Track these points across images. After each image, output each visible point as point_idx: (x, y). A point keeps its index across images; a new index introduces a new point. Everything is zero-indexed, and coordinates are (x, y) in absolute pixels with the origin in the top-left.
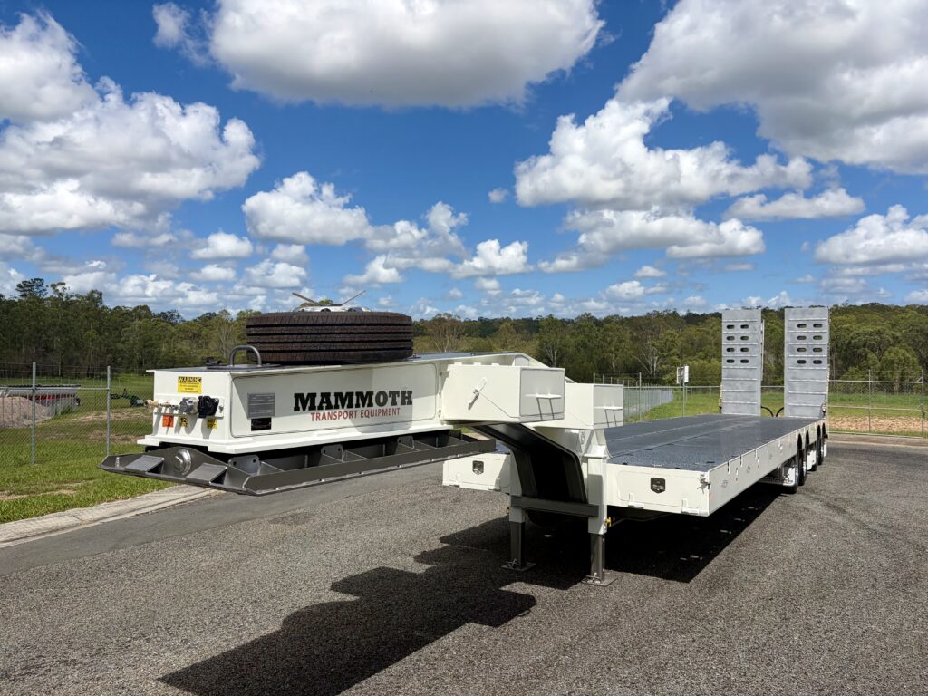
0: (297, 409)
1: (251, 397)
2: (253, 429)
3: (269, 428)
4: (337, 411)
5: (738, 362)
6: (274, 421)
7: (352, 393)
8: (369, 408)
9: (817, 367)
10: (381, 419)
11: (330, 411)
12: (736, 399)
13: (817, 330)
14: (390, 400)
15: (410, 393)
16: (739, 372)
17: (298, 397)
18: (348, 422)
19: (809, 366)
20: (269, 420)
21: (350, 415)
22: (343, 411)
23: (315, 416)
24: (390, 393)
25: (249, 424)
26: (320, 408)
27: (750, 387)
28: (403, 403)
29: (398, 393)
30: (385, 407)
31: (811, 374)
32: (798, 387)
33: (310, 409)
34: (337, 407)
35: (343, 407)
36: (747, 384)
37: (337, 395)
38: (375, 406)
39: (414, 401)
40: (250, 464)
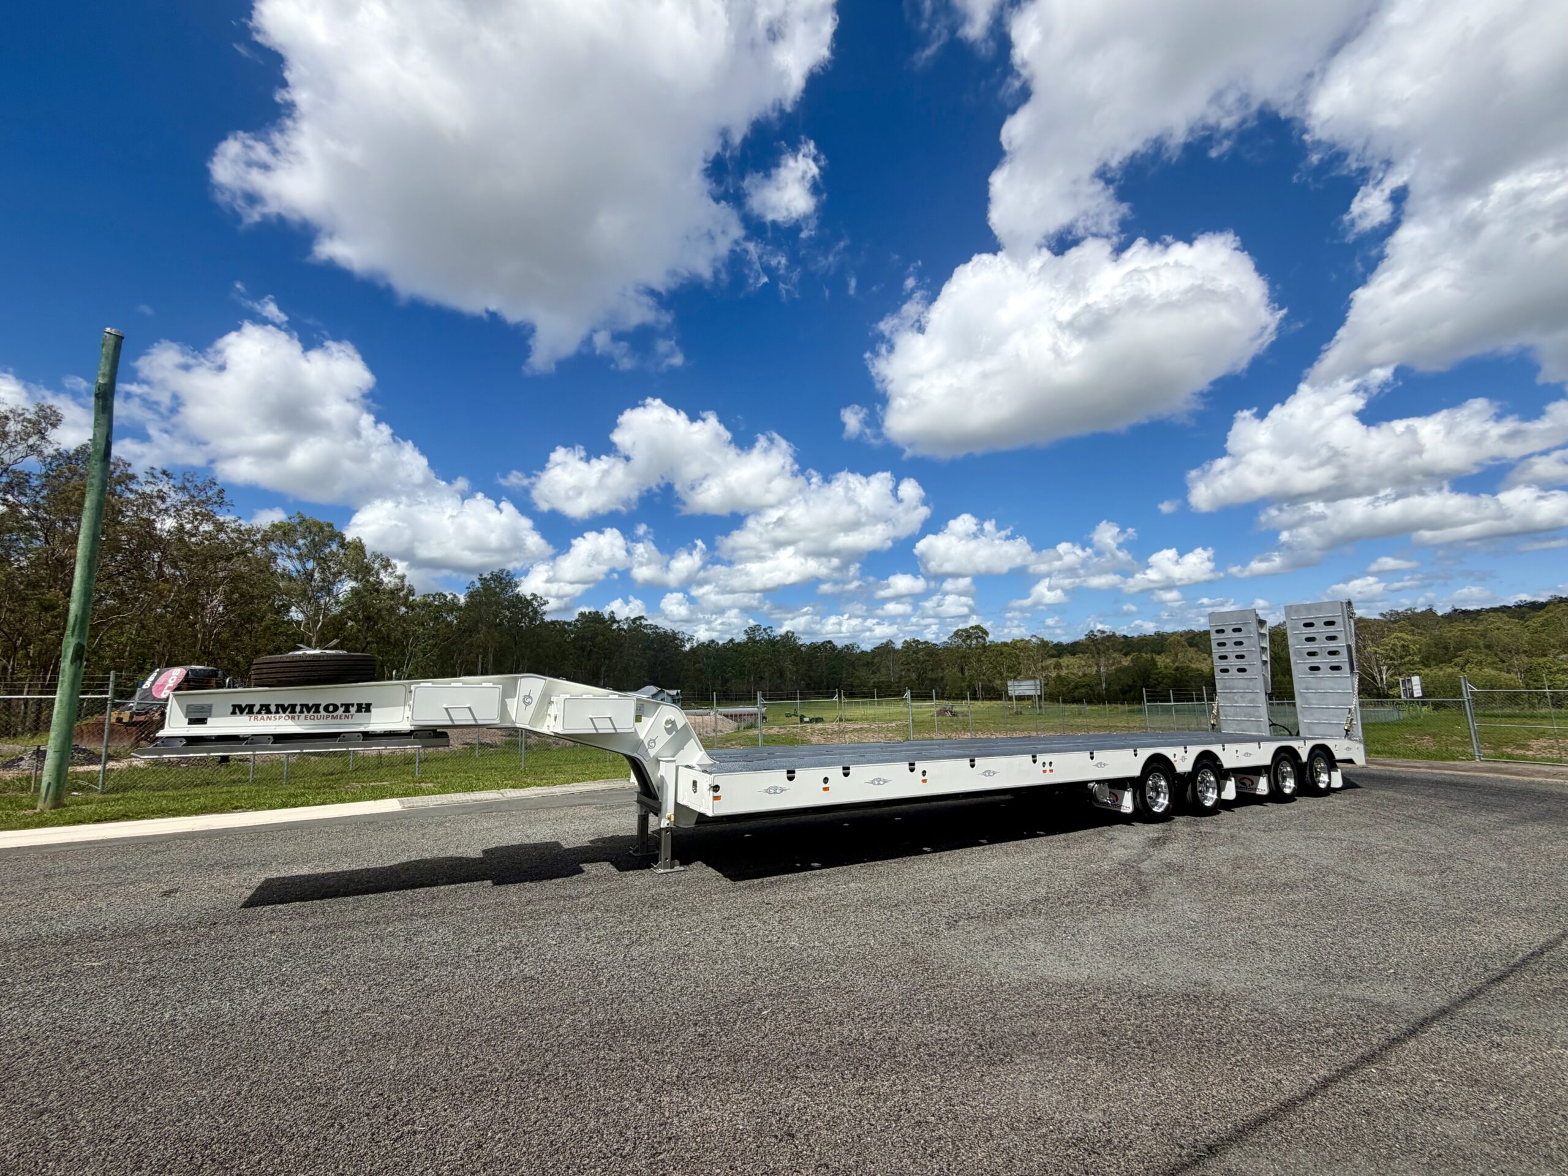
0: (234, 713)
1: (188, 706)
2: (189, 724)
3: (206, 723)
4: (278, 715)
5: (1233, 670)
6: (209, 719)
7: (296, 705)
8: (316, 715)
9: (1336, 674)
10: (330, 721)
11: (270, 716)
12: (1236, 715)
13: (1331, 629)
14: (341, 710)
15: (370, 704)
16: (1236, 683)
17: (234, 706)
18: (290, 722)
19: (1325, 672)
20: (206, 719)
21: (293, 718)
22: (284, 715)
23: (253, 718)
24: (342, 705)
25: (187, 721)
26: (259, 712)
27: (1252, 701)
28: (357, 712)
29: (353, 705)
30: (335, 714)
31: (1329, 683)
32: (1314, 701)
33: (247, 713)
34: (277, 712)
35: (284, 712)
36: (1249, 697)
37: (277, 706)
38: (323, 713)
39: (373, 710)
40: (177, 742)
